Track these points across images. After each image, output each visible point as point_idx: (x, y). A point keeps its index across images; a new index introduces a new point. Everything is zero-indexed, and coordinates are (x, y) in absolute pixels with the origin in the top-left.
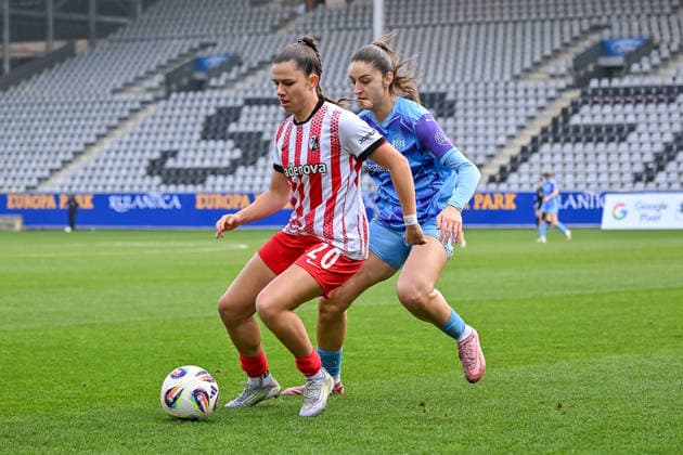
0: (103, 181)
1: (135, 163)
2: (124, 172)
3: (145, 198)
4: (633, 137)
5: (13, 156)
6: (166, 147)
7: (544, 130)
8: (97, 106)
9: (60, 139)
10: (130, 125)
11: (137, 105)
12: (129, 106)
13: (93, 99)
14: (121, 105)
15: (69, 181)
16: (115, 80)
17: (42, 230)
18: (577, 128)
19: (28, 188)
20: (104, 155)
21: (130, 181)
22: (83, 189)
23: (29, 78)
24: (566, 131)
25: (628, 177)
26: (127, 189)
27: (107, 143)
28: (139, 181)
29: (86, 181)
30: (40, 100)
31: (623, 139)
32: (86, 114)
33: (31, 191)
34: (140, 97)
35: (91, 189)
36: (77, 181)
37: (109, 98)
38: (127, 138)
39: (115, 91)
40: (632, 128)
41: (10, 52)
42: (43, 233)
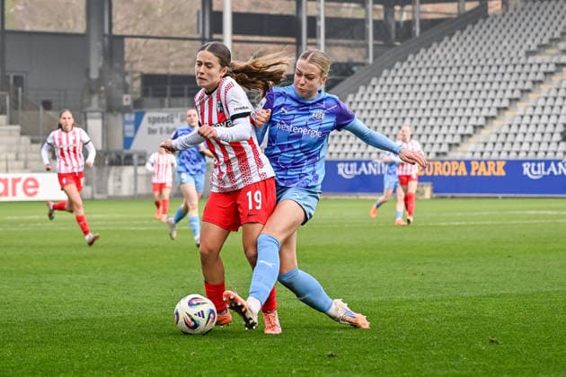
0: (516, 147)
1: (550, 129)
2: (538, 137)
5: (423, 122)
8: (510, 69)
9: (472, 103)
10: (544, 88)
11: (552, 68)
12: (543, 68)
13: (506, 62)
14: (535, 68)
15: (481, 148)
16: (529, 42)
17: (453, 197)
19: (438, 154)
20: (517, 120)
21: (544, 147)
22: (495, 156)
23: (440, 41)
26: (541, 156)
27: (520, 108)
28: (553, 147)
29: (498, 147)
30: (451, 64)
32: (498, 77)
33: (442, 158)
34: (555, 60)
35: (504, 155)
36: (489, 147)
37: (522, 61)
38: (541, 102)
39: (529, 53)
41: (421, 12)
42: (453, 201)
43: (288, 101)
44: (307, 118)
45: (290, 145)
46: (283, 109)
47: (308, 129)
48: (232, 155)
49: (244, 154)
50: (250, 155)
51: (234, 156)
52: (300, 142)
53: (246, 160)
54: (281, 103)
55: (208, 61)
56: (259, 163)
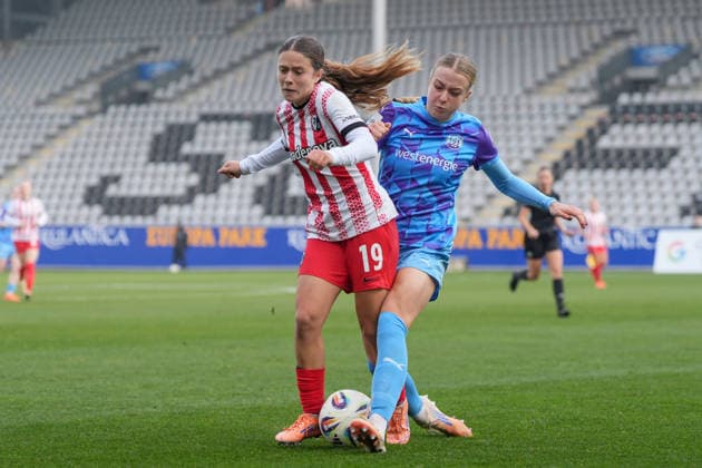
1: (69, 190)
2: (66, 200)
3: (84, 232)
4: (675, 163)
6: (106, 171)
7: (567, 155)
8: (17, 121)
11: (67, 120)
12: (57, 121)
13: (13, 111)
14: (47, 120)
16: (38, 90)
18: (606, 152)
21: (63, 211)
24: (593, 155)
25: (673, 211)
26: (60, 221)
28: (74, 211)
31: (663, 165)
34: (71, 111)
37: (32, 111)
38: (57, 160)
39: (39, 103)
40: (674, 152)
43: (414, 122)
44: (438, 144)
45: (413, 180)
46: (406, 130)
47: (441, 158)
48: (337, 189)
49: (354, 187)
50: (362, 189)
51: (340, 189)
52: (429, 176)
53: (357, 196)
54: (403, 123)
55: (297, 65)
56: (377, 200)
